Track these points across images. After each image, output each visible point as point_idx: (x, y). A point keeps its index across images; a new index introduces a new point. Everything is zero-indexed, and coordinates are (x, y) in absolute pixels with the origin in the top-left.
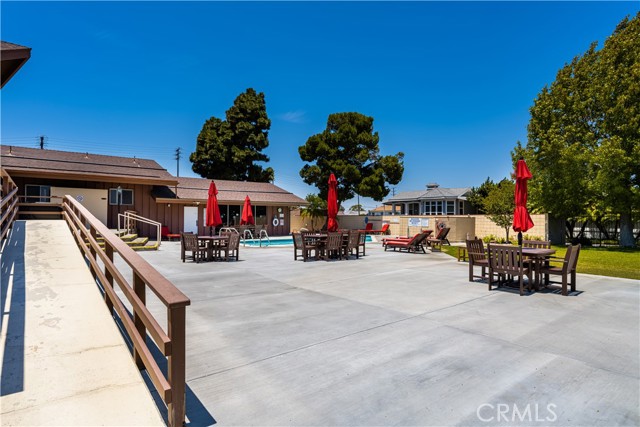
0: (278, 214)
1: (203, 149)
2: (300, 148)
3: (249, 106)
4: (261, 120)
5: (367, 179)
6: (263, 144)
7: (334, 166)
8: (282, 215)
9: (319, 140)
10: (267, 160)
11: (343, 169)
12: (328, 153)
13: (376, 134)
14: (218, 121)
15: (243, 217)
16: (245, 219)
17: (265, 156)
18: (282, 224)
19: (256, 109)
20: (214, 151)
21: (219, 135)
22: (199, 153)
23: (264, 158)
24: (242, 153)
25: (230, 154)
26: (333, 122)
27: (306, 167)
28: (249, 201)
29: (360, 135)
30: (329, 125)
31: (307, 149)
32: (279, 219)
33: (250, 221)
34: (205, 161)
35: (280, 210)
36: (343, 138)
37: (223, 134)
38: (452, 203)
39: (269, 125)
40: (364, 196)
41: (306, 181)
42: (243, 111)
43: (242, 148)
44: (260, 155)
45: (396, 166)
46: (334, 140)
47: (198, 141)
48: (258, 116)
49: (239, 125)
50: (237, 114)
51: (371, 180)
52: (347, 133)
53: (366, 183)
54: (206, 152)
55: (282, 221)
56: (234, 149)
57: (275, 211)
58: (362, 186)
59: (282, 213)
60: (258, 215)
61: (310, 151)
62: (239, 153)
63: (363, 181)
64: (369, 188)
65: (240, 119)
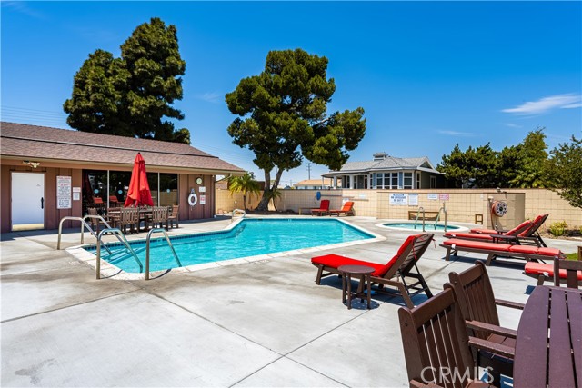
0: (197, 186)
1: (83, 94)
2: (227, 96)
3: (154, 40)
4: (172, 60)
5: (323, 139)
6: (175, 93)
7: (277, 121)
8: (202, 189)
9: (256, 83)
10: (181, 118)
11: (291, 125)
12: (268, 102)
13: (332, 81)
14: (108, 55)
15: (132, 191)
16: (134, 197)
17: (178, 112)
18: (203, 202)
19: (165, 45)
20: (99, 96)
21: (108, 75)
22: (76, 98)
23: (177, 114)
24: (143, 102)
25: (126, 103)
26: (274, 63)
27: (237, 121)
28: (142, 162)
29: (312, 80)
30: (268, 65)
31: (239, 95)
32: (198, 194)
33: (144, 200)
34: (87, 110)
35: (199, 181)
36: (289, 82)
37: (115, 73)
38: (410, 175)
39: (183, 69)
40: (318, 162)
41: (236, 142)
42: (145, 44)
43: (144, 95)
44: (171, 109)
45: (358, 123)
46: (276, 86)
47: (76, 82)
48: (168, 55)
49: (139, 63)
50: (136, 47)
51: (329, 141)
52: (295, 76)
53: (321, 145)
54: (88, 98)
55: (203, 197)
56: (131, 95)
57: (192, 184)
58: (317, 149)
59: (202, 185)
60: (163, 189)
61: (242, 100)
62: (139, 103)
63: (318, 142)
64: (326, 151)
65: (141, 55)
